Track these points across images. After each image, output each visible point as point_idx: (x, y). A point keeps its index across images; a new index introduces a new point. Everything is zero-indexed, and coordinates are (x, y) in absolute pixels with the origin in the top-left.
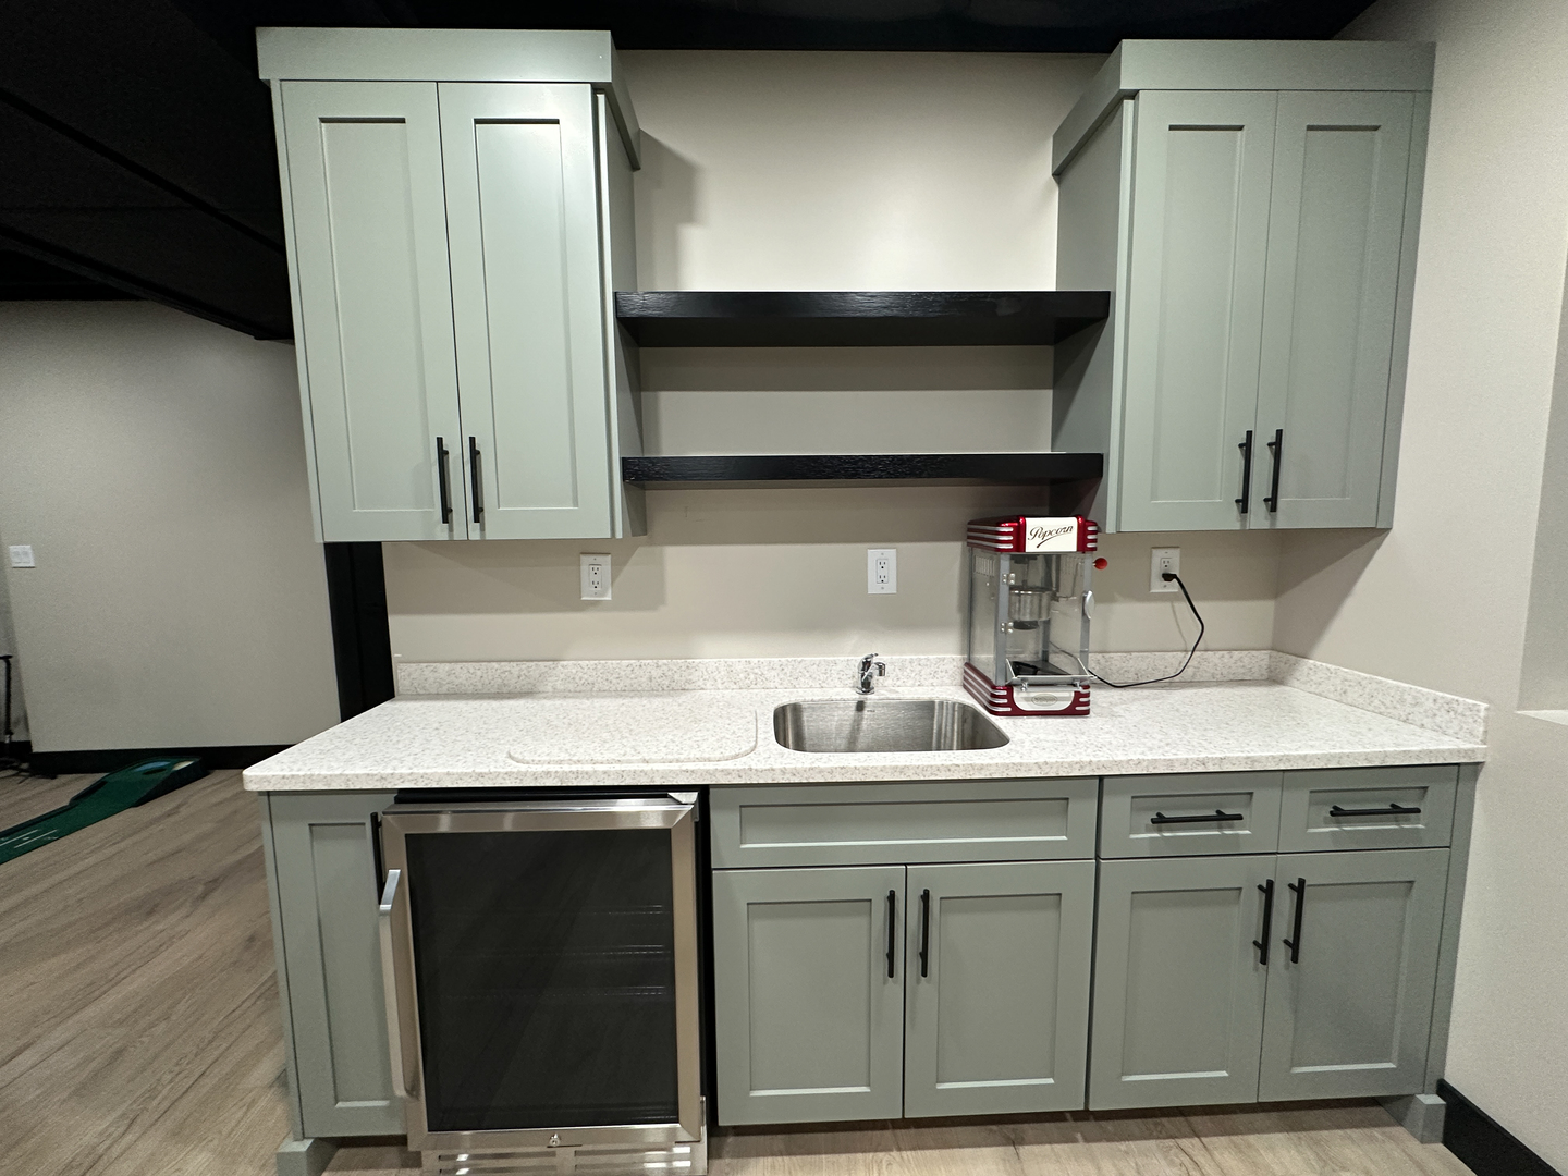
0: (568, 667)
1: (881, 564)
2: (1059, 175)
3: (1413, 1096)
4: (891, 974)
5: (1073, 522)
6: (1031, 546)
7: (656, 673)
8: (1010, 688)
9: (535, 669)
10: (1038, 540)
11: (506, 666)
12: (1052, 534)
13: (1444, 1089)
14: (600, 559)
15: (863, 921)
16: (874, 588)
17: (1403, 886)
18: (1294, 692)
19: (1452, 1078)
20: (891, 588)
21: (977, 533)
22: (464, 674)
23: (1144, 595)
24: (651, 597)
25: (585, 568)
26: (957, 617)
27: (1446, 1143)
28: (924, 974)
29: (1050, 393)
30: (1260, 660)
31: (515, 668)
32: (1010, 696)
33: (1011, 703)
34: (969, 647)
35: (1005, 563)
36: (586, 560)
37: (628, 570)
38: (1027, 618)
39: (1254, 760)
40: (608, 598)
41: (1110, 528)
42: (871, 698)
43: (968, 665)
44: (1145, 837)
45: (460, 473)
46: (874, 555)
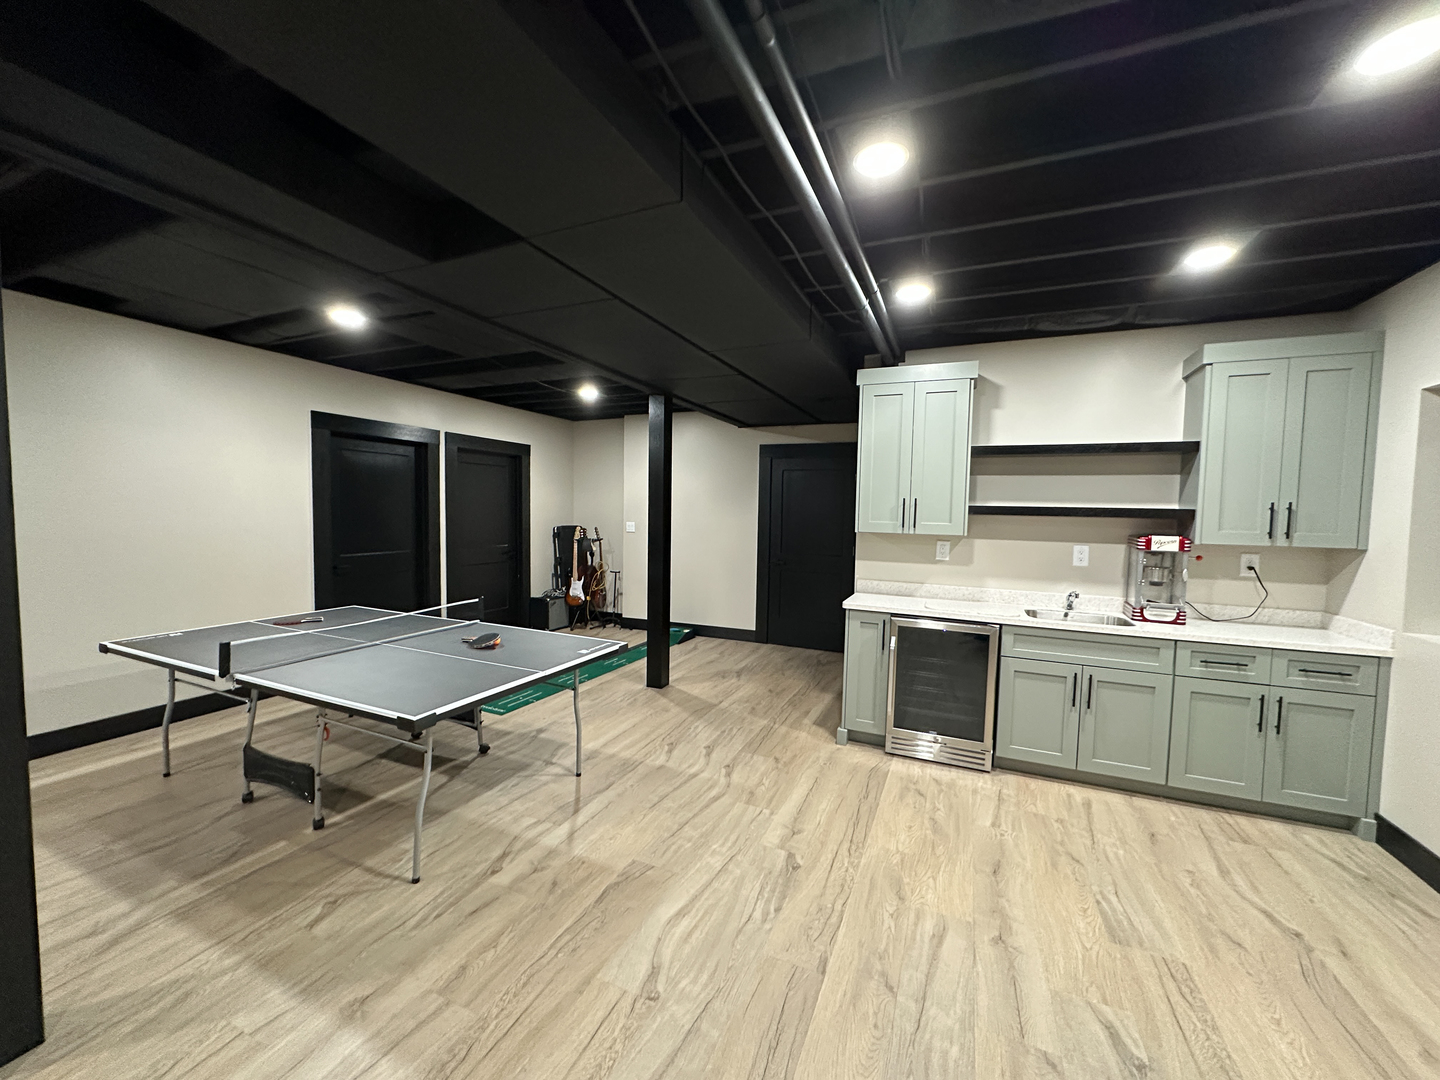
0: (927, 587)
1: (1081, 554)
2: (1186, 379)
3: (1359, 818)
4: (1074, 705)
5: (1177, 538)
6: (1154, 548)
7: (966, 592)
8: (1142, 609)
9: (913, 586)
10: (1158, 545)
11: (901, 584)
12: (1167, 543)
13: (1378, 817)
14: (945, 543)
15: (1062, 686)
16: (1076, 563)
17: (1348, 713)
18: (1329, 632)
19: (1382, 813)
20: (1085, 563)
21: (1131, 540)
22: (883, 586)
23: (1237, 577)
24: (968, 560)
25: (938, 547)
26: (1122, 580)
27: (1379, 841)
28: (1089, 707)
29: (1179, 476)
30: (1318, 616)
31: (905, 585)
32: (1142, 612)
33: (1142, 615)
34: (1127, 595)
35: (1141, 554)
36: (939, 543)
37: (958, 548)
38: (1156, 580)
39: (1254, 642)
40: (947, 559)
41: (1197, 542)
42: (1071, 613)
43: (1126, 602)
44: (1198, 669)
45: (909, 510)
46: (1077, 548)
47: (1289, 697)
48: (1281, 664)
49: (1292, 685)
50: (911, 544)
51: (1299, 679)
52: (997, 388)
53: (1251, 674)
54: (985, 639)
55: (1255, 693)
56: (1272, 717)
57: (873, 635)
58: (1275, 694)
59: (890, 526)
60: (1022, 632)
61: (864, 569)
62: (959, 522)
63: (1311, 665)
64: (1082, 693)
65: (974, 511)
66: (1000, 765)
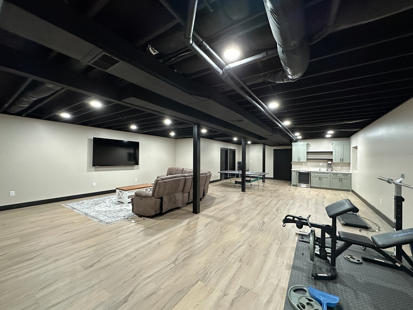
0: (302, 168)
2: (332, 144)
3: (350, 190)
4: (319, 180)
5: (331, 162)
6: (329, 163)
7: (307, 169)
9: (300, 168)
15: (318, 178)
16: (320, 165)
17: (348, 179)
18: (348, 171)
19: (352, 190)
20: (322, 165)
21: (326, 162)
22: (296, 168)
23: (339, 166)
24: (307, 165)
25: (303, 163)
26: (325, 167)
28: (321, 180)
35: (327, 164)
37: (306, 163)
38: (329, 166)
40: (304, 165)
41: (333, 162)
42: (320, 170)
43: (326, 169)
44: (333, 175)
45: (299, 159)
46: (321, 163)
47: (342, 178)
48: (341, 174)
49: (342, 177)
50: (300, 163)
51: (343, 176)
52: (310, 144)
53: (338, 176)
54: (309, 173)
55: (338, 177)
56: (341, 180)
57: (295, 173)
58: (340, 178)
59: (297, 161)
60: (313, 172)
61: (293, 166)
62: (305, 160)
63: (344, 174)
64: (320, 178)
65: (307, 159)
66: (311, 187)
